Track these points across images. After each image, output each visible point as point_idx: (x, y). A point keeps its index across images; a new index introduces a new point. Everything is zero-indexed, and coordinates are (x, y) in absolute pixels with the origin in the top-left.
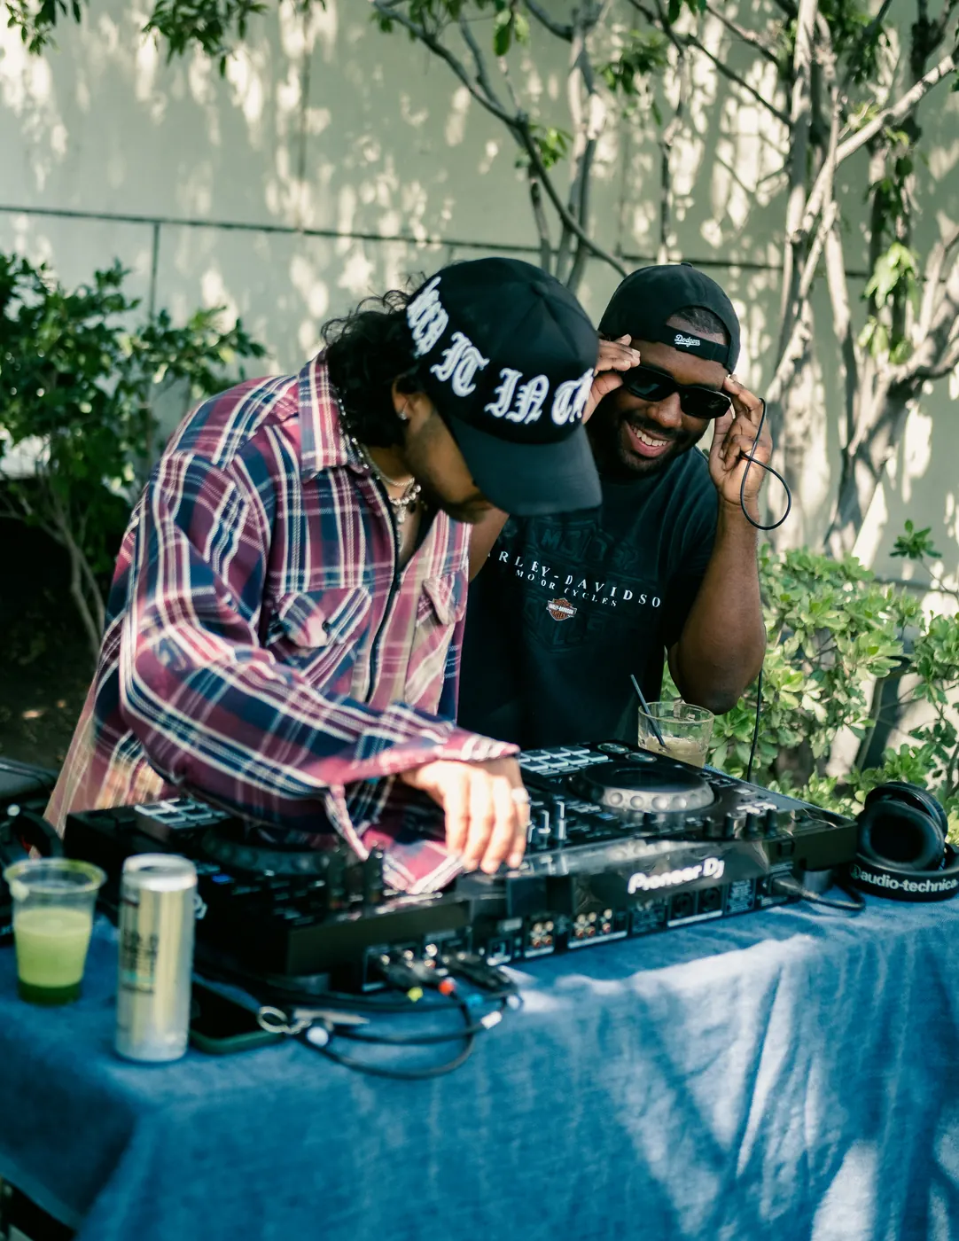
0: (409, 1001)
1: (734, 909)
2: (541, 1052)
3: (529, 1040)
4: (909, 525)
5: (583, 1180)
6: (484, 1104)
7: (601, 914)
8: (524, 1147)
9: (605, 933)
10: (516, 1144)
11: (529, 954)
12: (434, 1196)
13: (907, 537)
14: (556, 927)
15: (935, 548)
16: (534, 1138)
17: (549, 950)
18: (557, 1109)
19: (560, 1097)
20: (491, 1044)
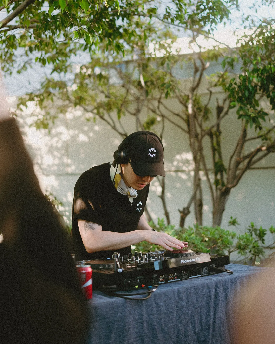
0: (136, 288)
1: (203, 275)
2: (165, 298)
3: (163, 295)
4: (231, 218)
5: (179, 331)
6: (155, 310)
7: (174, 274)
8: (165, 321)
9: (176, 279)
10: (163, 320)
11: (159, 283)
12: (146, 331)
13: (231, 220)
14: (165, 277)
15: (239, 223)
16: (167, 319)
17: (164, 282)
18: (171, 312)
19: (171, 310)
20: (155, 296)
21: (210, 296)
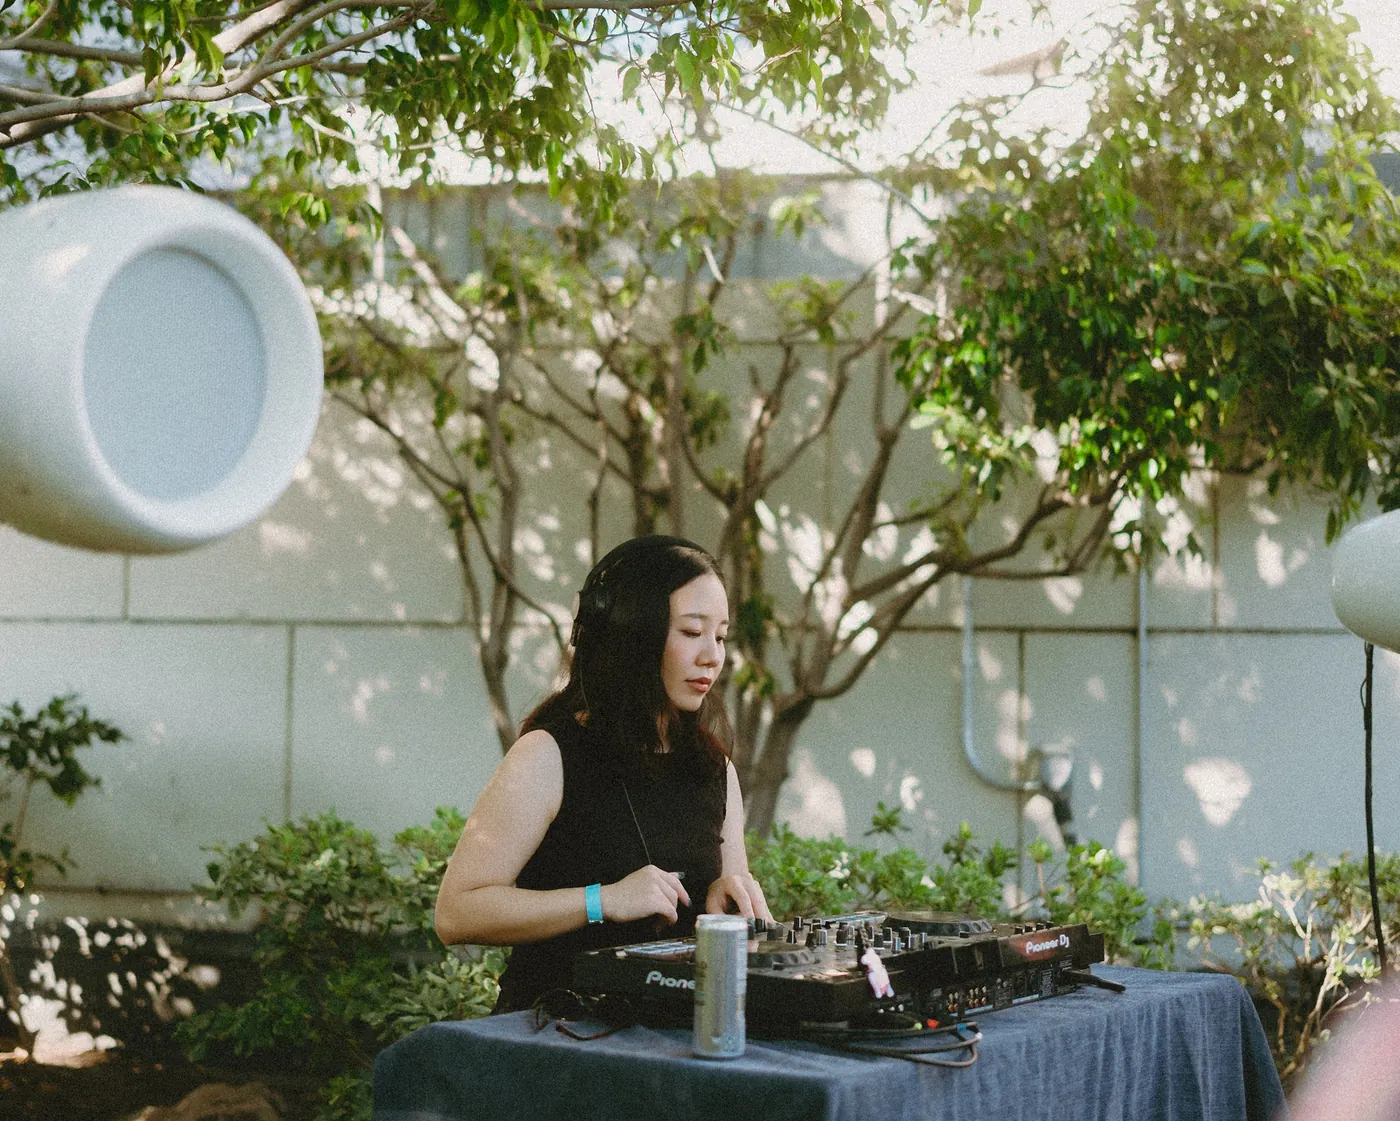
21: (1094, 1059)
